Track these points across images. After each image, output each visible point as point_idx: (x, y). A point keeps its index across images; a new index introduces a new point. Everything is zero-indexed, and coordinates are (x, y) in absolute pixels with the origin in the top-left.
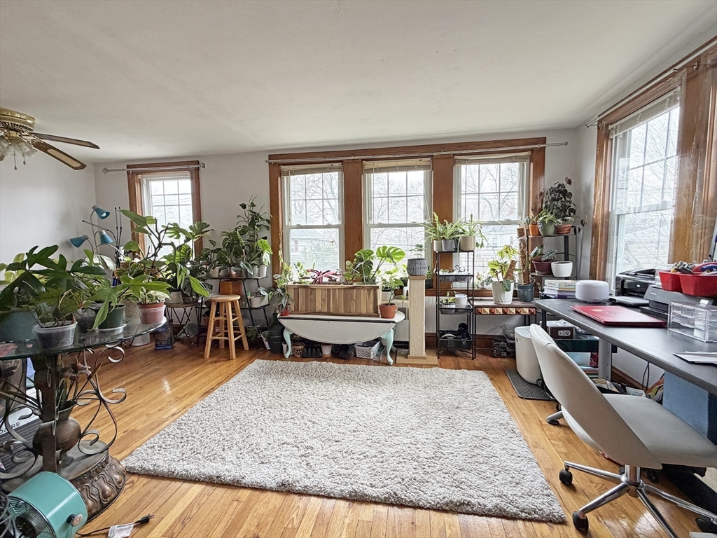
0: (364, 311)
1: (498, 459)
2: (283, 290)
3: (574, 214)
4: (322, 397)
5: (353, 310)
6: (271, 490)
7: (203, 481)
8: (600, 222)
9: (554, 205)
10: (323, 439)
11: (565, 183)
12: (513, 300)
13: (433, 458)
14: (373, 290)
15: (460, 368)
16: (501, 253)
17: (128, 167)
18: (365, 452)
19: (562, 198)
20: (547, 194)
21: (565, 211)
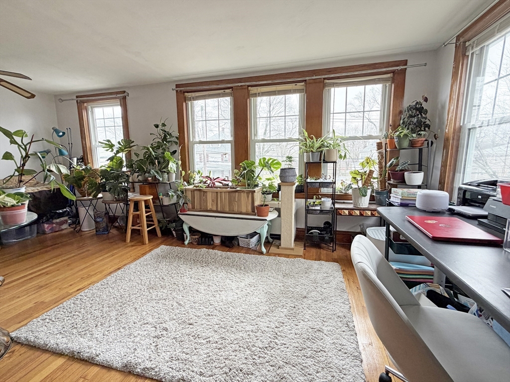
0: (244, 211)
1: (325, 354)
2: (182, 192)
3: (429, 129)
4: (197, 281)
5: (236, 209)
6: (116, 369)
7: (67, 355)
8: (451, 136)
9: (410, 122)
10: (180, 321)
11: (422, 101)
12: (369, 204)
13: (266, 348)
14: (251, 194)
15: (320, 259)
16: (362, 164)
17: (77, 97)
18: (209, 337)
19: (418, 115)
20: (405, 111)
21: (422, 126)
